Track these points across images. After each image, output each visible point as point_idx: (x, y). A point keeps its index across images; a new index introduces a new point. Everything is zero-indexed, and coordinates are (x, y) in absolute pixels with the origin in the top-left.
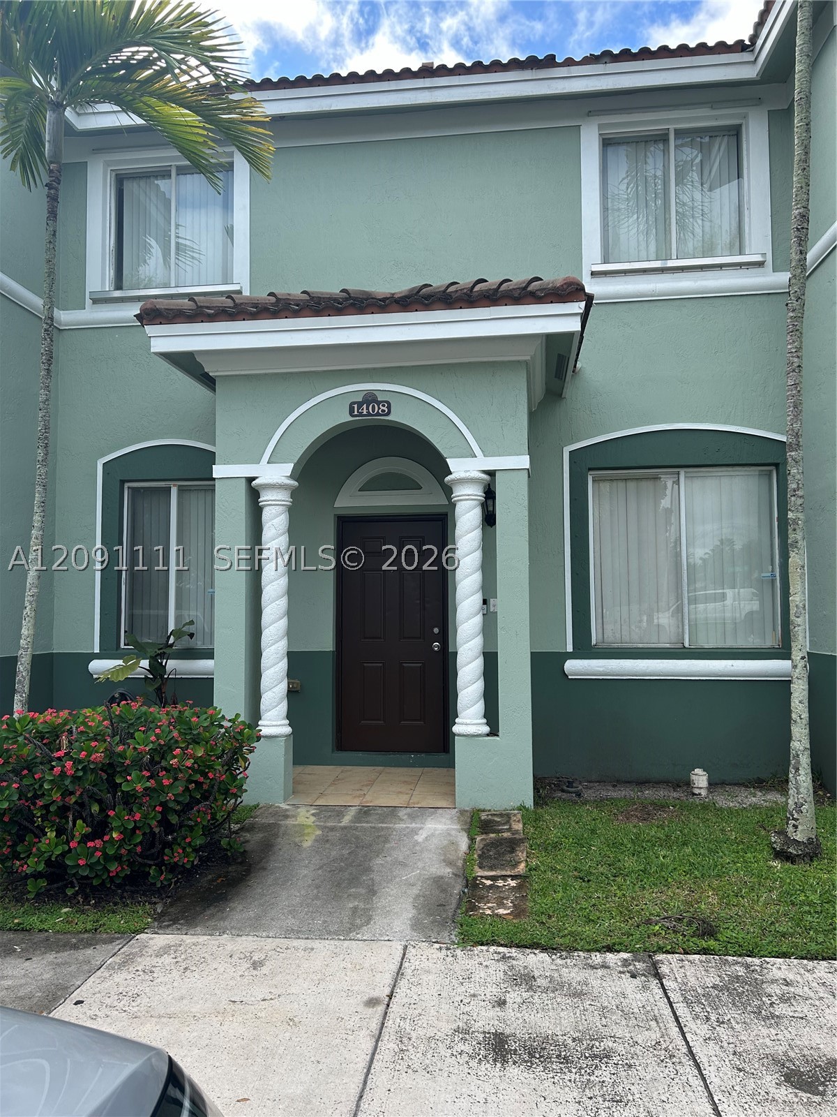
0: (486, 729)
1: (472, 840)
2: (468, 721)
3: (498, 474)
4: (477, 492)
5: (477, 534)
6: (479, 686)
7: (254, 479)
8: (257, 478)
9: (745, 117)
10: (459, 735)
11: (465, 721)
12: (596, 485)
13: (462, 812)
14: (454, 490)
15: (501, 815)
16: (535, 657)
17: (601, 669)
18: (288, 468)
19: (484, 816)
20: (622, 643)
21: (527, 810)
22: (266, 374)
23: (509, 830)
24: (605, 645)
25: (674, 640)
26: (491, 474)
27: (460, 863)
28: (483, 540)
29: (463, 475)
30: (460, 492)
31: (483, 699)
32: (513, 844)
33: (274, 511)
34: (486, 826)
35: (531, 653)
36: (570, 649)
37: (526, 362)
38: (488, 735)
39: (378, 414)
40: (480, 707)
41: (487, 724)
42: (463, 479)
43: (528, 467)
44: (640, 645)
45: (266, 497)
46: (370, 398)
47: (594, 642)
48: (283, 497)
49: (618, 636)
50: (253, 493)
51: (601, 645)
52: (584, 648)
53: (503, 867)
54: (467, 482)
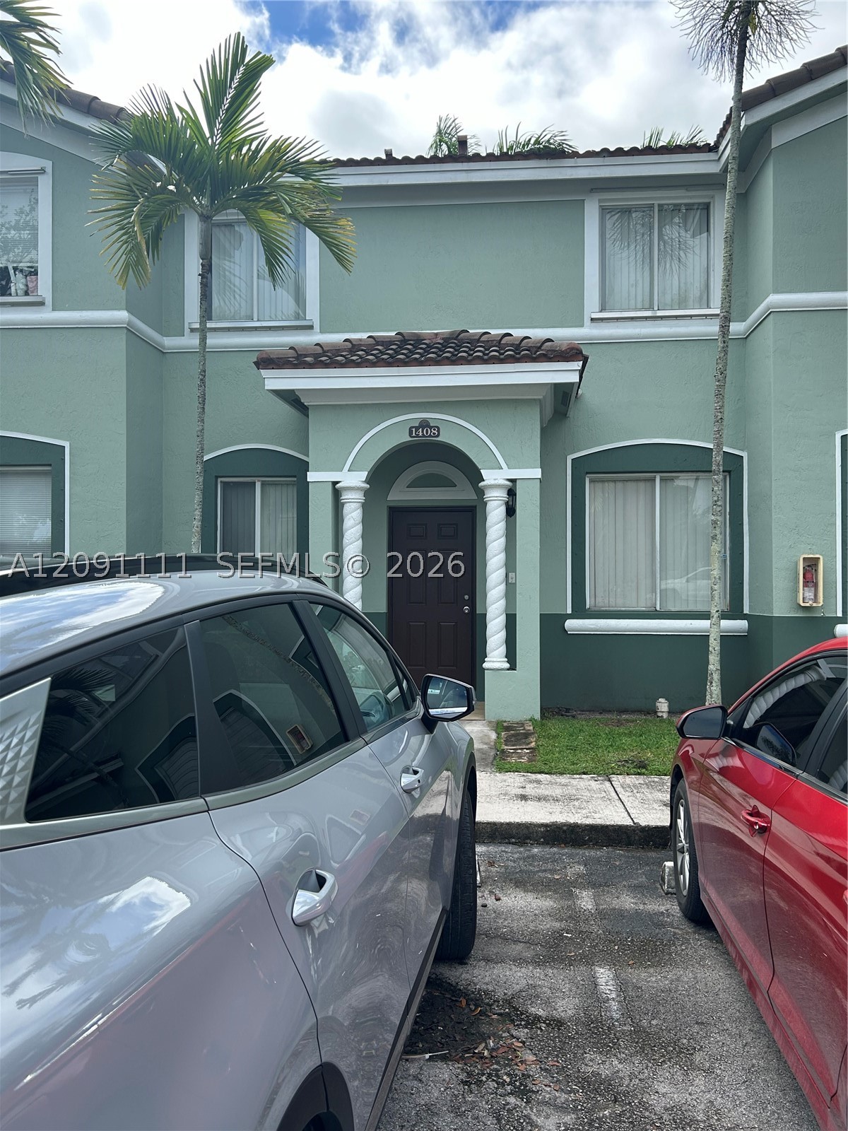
0: (507, 665)
1: (499, 734)
2: (495, 660)
3: (518, 482)
4: (502, 495)
5: (502, 525)
6: (502, 635)
7: (338, 482)
8: (340, 482)
9: (713, 197)
10: (488, 669)
11: (492, 659)
12: (592, 484)
13: (490, 722)
14: (485, 492)
15: (517, 723)
16: (543, 617)
17: (592, 627)
18: (363, 475)
19: (505, 724)
20: (609, 607)
21: (536, 721)
22: (347, 405)
23: (524, 729)
24: (596, 609)
25: (649, 605)
26: (513, 481)
27: (492, 744)
28: (506, 529)
29: (493, 482)
30: (490, 494)
31: (505, 645)
32: (527, 735)
33: (352, 507)
34: (507, 729)
35: (540, 614)
36: (569, 611)
37: (540, 400)
38: (508, 670)
39: (430, 436)
40: (503, 649)
41: (508, 662)
42: (493, 485)
43: (540, 477)
44: (623, 609)
45: (346, 496)
46: (424, 424)
47: (588, 607)
48: (359, 497)
49: (606, 601)
50: (337, 492)
51: (593, 609)
52: (580, 611)
53: (520, 745)
54: (496, 487)
